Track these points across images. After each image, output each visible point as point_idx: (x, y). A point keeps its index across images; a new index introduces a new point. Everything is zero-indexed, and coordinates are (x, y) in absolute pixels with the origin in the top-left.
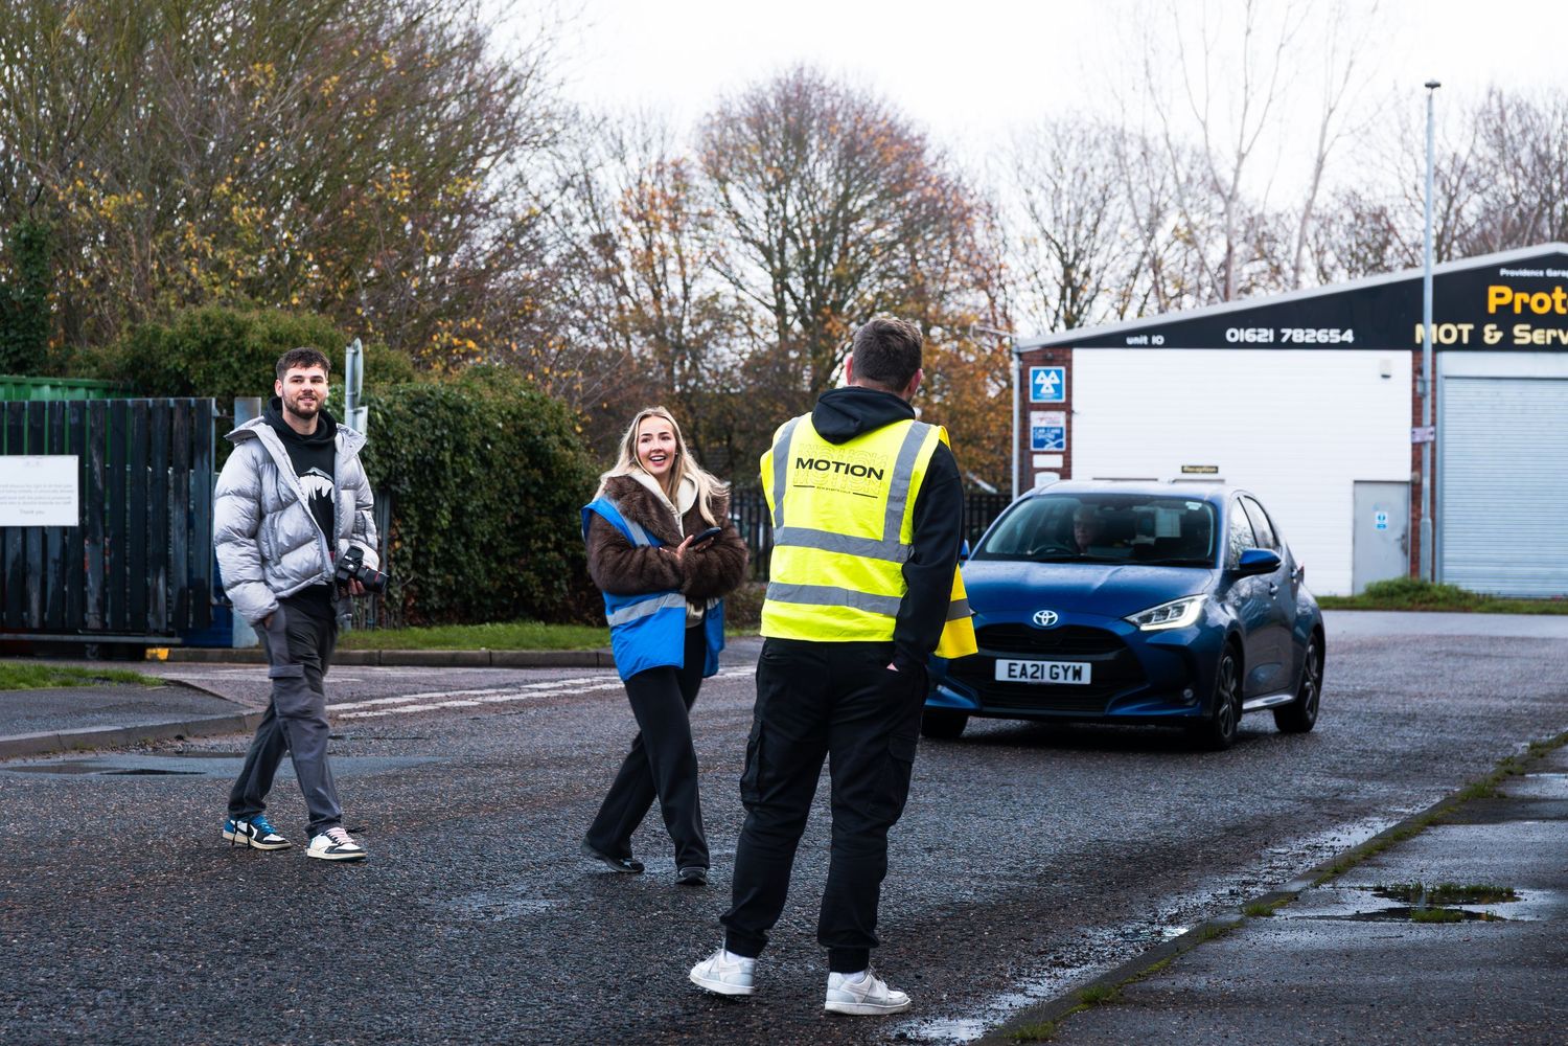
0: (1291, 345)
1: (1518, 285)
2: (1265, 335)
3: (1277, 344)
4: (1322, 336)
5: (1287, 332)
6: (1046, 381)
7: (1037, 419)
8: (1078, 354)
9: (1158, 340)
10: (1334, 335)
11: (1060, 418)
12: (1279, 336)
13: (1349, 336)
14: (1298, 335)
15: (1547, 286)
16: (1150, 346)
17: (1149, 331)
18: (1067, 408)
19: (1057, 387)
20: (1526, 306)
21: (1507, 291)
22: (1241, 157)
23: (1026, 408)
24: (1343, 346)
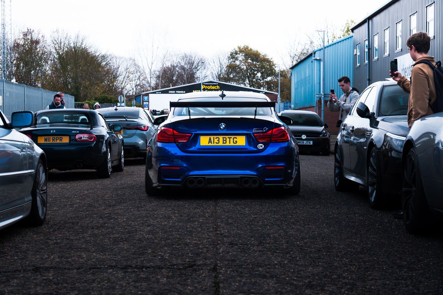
0: (177, 93)
1: (206, 85)
2: (174, 92)
3: (175, 93)
4: (181, 92)
5: (177, 91)
6: (146, 98)
7: (145, 103)
8: (150, 95)
9: (160, 93)
10: (183, 92)
11: (147, 103)
12: (176, 92)
13: (185, 92)
14: (178, 92)
15: (210, 85)
16: (159, 93)
17: (159, 92)
18: (148, 102)
19: (147, 99)
20: (207, 88)
21: (204, 86)
22: (152, 64)
23: (143, 102)
24: (184, 93)
